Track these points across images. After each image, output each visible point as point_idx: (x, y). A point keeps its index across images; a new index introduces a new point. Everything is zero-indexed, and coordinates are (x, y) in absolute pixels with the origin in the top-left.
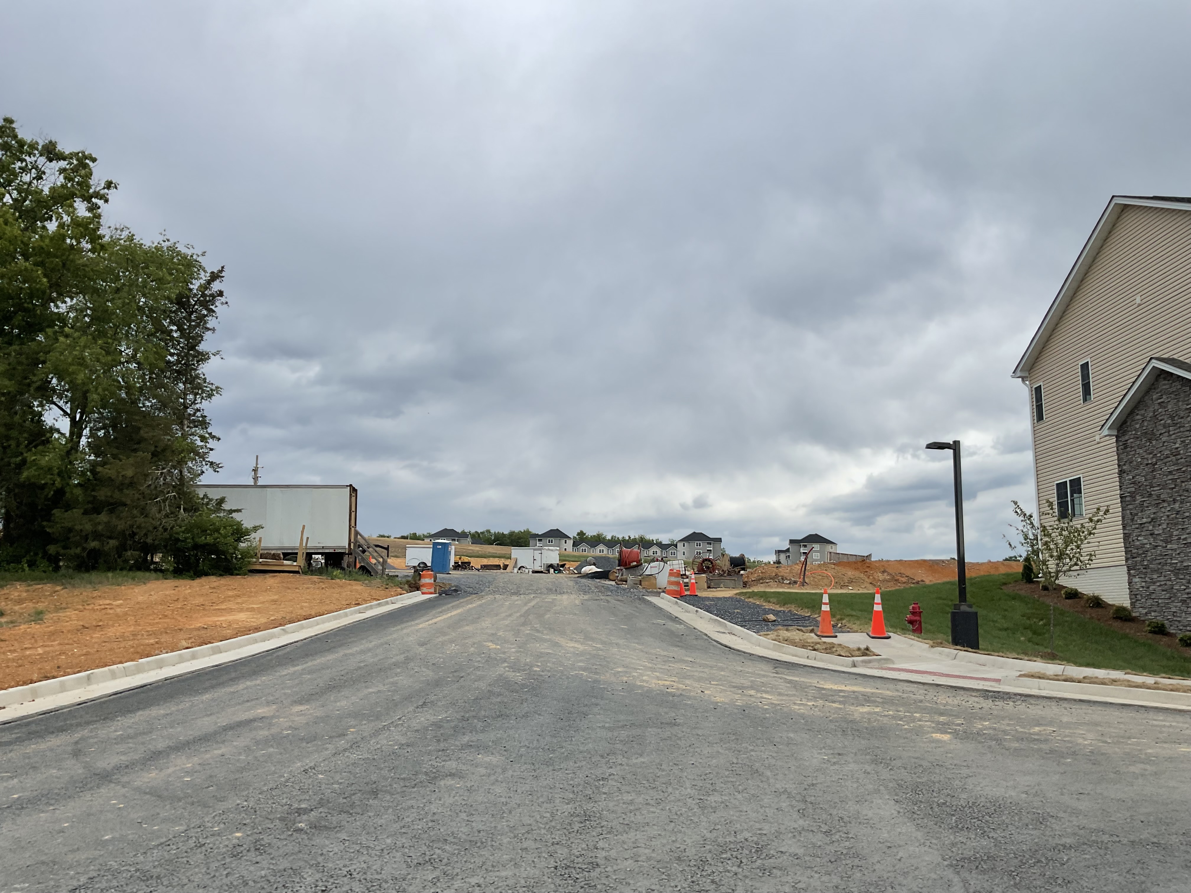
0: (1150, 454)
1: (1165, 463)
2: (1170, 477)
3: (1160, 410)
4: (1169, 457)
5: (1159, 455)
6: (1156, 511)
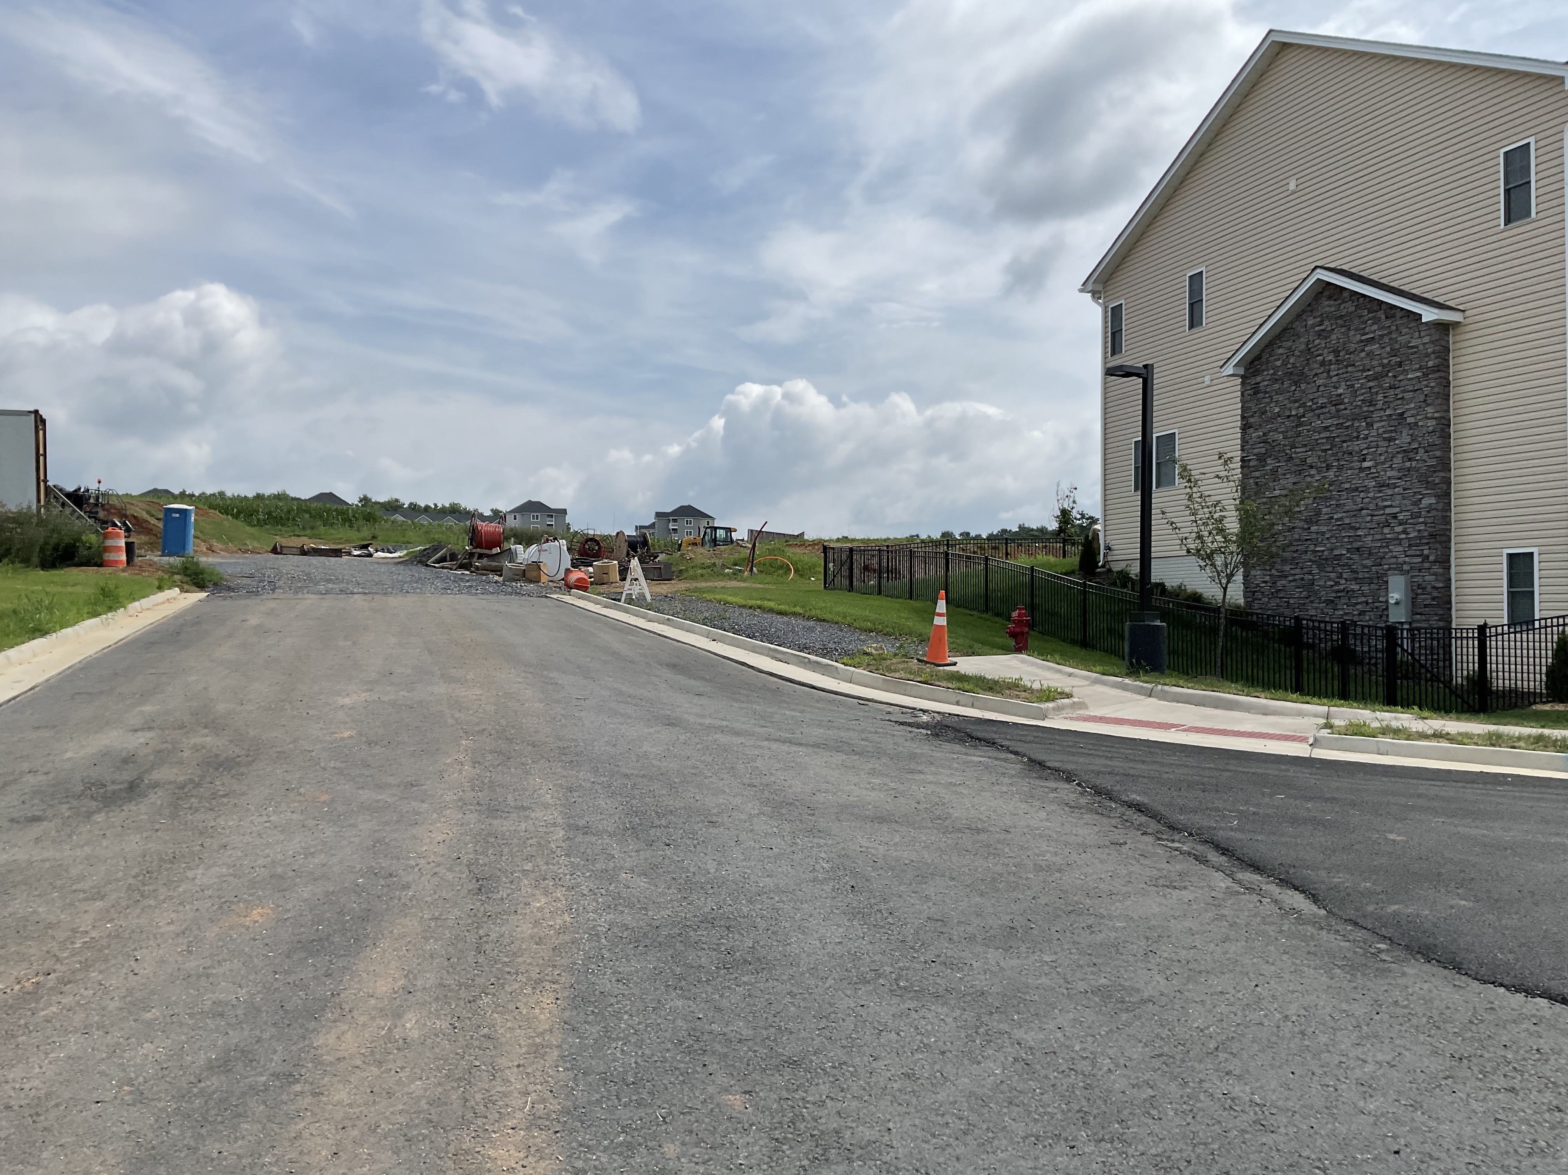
0: (1296, 401)
1: (1319, 415)
3: (1317, 342)
4: (1326, 407)
5: (1310, 404)
6: (1297, 480)
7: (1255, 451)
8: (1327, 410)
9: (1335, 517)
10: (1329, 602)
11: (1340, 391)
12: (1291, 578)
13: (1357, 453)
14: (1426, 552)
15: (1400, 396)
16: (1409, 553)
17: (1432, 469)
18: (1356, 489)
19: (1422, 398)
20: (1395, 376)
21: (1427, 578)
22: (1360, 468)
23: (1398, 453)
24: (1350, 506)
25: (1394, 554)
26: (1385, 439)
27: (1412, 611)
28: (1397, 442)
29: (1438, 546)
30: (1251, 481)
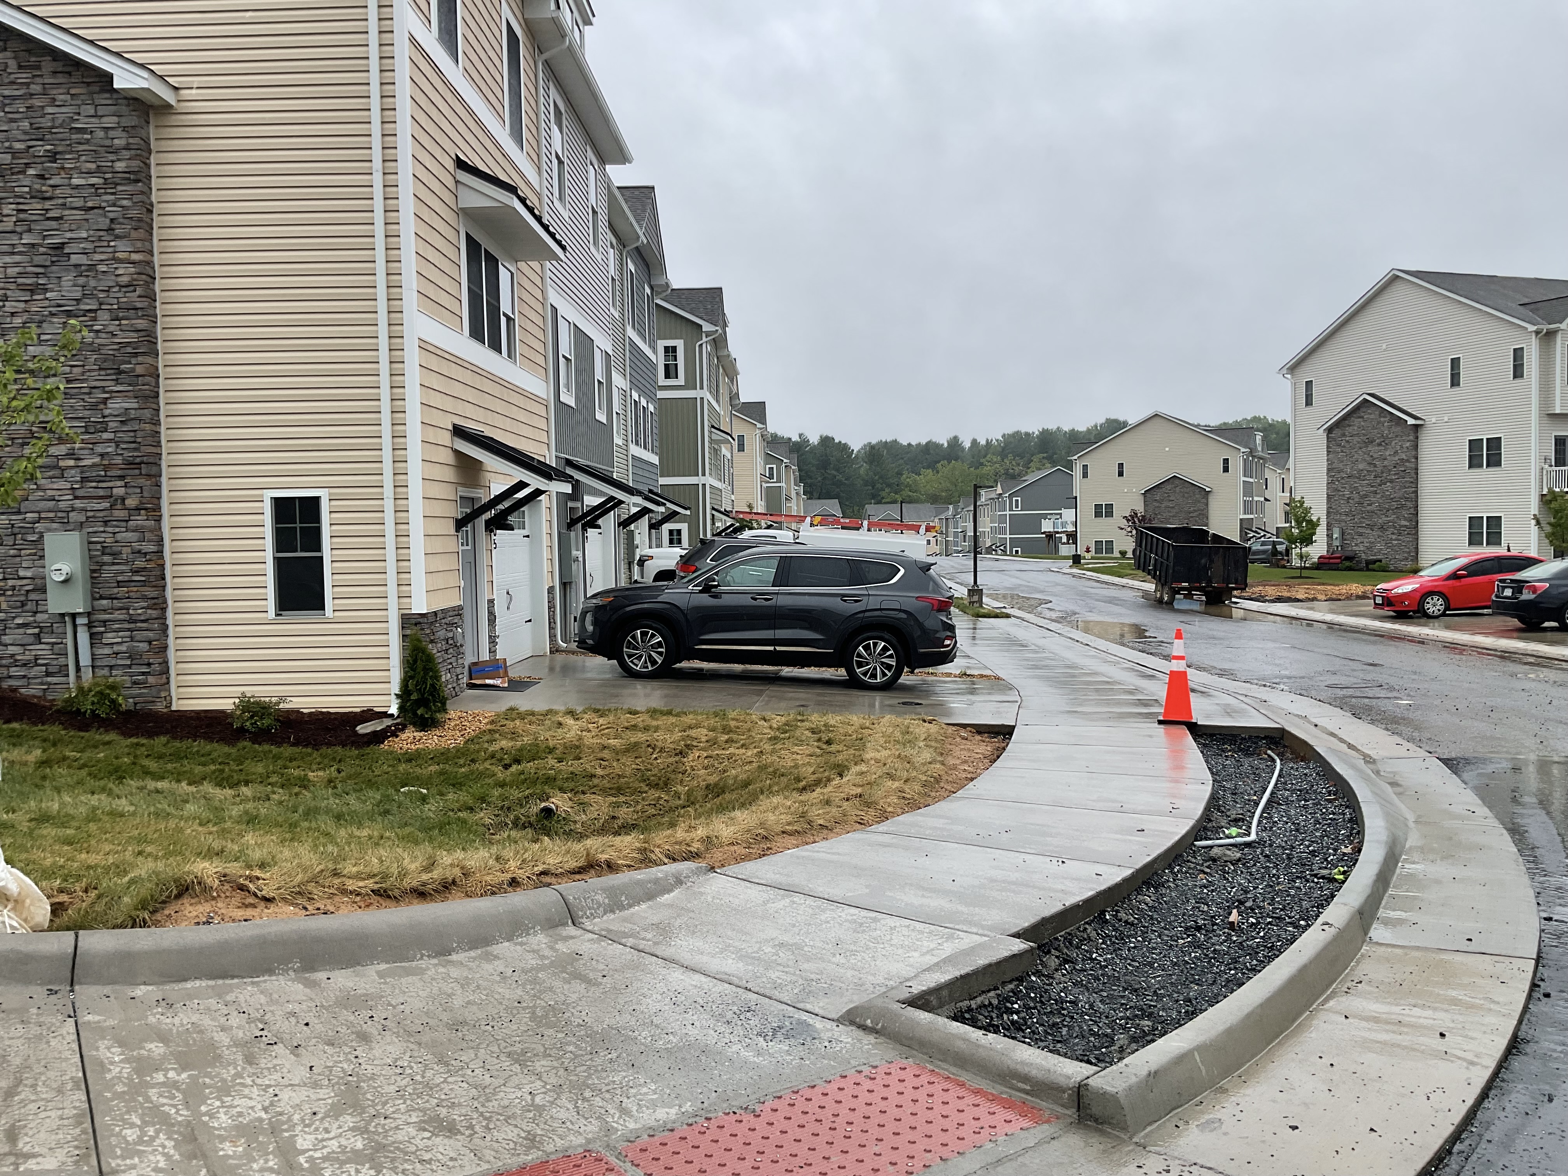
14: (119, 492)
15: (51, 214)
16: (80, 493)
17: (129, 350)
19: (104, 223)
20: (41, 177)
21: (119, 537)
23: (52, 314)
25: (50, 493)
26: (22, 288)
27: (92, 593)
28: (48, 295)
29: (142, 481)
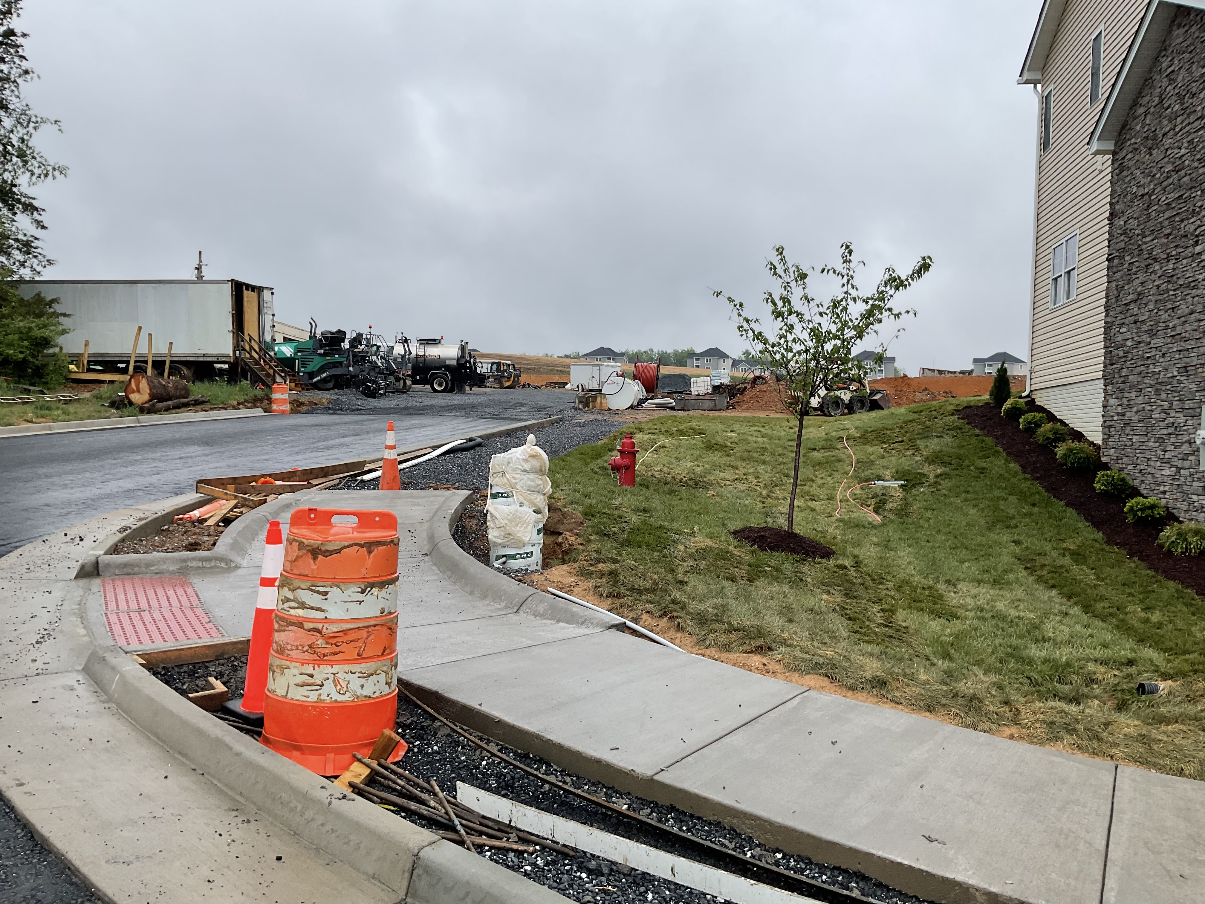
0: (1148, 175)
1: (1164, 189)
2: (1168, 214)
3: (1168, 89)
4: (1171, 176)
5: (1158, 175)
6: (1145, 279)
7: (1117, 247)
8: (1170, 180)
9: (1171, 325)
10: (1160, 440)
11: (1183, 151)
12: (1135, 410)
13: (1192, 234)
18: (1188, 286)
22: (1192, 256)
24: (1184, 309)
30: (1114, 285)
